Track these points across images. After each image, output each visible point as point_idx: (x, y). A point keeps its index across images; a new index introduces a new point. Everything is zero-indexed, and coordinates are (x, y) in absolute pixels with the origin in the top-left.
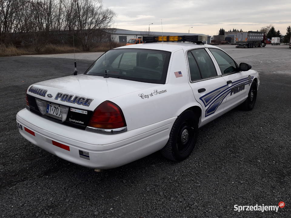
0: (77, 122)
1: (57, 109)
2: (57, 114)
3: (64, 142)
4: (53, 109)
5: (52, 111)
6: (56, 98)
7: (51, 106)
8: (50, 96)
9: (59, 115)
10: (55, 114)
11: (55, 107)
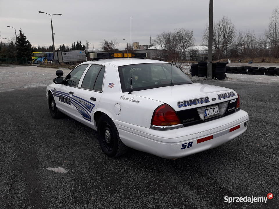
0: (232, 109)
1: (214, 109)
2: (215, 113)
3: (234, 126)
4: (210, 111)
5: (210, 112)
6: (220, 99)
7: (207, 110)
8: (214, 99)
9: (217, 113)
10: (213, 114)
11: (212, 108)
